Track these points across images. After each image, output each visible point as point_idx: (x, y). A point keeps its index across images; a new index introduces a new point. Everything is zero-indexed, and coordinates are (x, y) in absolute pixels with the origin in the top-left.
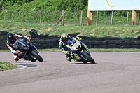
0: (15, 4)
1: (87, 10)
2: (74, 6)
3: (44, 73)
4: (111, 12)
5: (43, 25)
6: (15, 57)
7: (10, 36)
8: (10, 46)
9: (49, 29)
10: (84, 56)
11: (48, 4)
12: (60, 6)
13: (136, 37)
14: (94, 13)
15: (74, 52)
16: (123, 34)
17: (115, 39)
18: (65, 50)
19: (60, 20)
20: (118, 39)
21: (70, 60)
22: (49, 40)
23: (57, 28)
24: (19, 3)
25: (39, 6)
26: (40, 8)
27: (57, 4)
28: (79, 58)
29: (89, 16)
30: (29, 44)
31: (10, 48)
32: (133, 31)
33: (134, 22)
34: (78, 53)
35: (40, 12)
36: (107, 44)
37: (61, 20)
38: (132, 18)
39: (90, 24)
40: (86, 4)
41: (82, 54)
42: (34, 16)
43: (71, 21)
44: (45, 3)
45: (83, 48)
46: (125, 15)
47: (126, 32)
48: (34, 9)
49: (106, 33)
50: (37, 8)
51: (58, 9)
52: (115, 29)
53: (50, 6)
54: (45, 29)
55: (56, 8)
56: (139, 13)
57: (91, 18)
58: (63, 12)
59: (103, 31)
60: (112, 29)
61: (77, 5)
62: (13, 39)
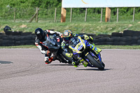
1: (61, 7)
2: (48, 3)
3: (18, 69)
4: (84, 9)
5: (16, 22)
6: (46, 58)
7: (39, 32)
8: (39, 44)
9: (23, 26)
12: (34, 3)
13: (110, 34)
14: (68, 10)
16: (97, 31)
19: (34, 17)
22: (23, 37)
23: (31, 25)
25: (13, 3)
26: (14, 5)
29: (63, 12)
31: (40, 47)
32: (107, 28)
33: (108, 19)
35: (14, 8)
38: (106, 15)
39: (64, 21)
40: (60, 0)
42: (8, 13)
43: (45, 18)
46: (99, 12)
47: (100, 29)
48: (8, 6)
49: (80, 29)
50: (11, 4)
51: (32, 6)
52: (89, 26)
53: (24, 2)
54: (18, 26)
55: (30, 4)
56: (113, 10)
57: (65, 15)
58: (37, 9)
59: (77, 28)
60: (86, 26)
61: (51, 1)
62: (42, 36)
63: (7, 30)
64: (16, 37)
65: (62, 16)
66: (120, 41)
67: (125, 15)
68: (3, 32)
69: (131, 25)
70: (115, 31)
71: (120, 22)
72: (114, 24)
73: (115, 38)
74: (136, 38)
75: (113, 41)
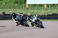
1: (26, 4)
2: (21, 2)
4: (36, 5)
5: (8, 10)
9: (10, 12)
11: (10, 1)
12: (15, 2)
13: (47, 15)
14: (29, 5)
16: (41, 14)
19: (15, 8)
23: (14, 11)
26: (7, 3)
27: (14, 1)
32: (45, 12)
33: (45, 9)
35: (7, 4)
38: (45, 7)
39: (27, 10)
40: (26, 1)
42: (4, 6)
43: (20, 8)
44: (9, 1)
46: (42, 6)
48: (4, 3)
49: (34, 13)
50: (6, 3)
51: (14, 3)
52: (38, 12)
53: (11, 2)
54: (8, 12)
55: (13, 3)
56: (48, 5)
57: (28, 7)
58: (16, 5)
59: (33, 12)
60: (36, 12)
61: (22, 2)
62: (15, 16)
63: (4, 13)
64: (8, 16)
65: (27, 7)
66: (50, 18)
67: (53, 7)
68: (2, 14)
69: (55, 11)
70: (48, 14)
71: (51, 10)
72: (48, 11)
73: (49, 16)
74: (57, 16)
75: (48, 18)
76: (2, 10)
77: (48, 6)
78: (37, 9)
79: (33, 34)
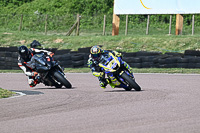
0: (10, 5)
1: (112, 14)
2: (94, 7)
4: (146, 16)
5: (49, 34)
6: (30, 81)
9: (58, 41)
10: (125, 80)
11: (57, 4)
12: (73, 7)
13: (183, 52)
14: (122, 17)
15: (109, 74)
16: (164, 48)
17: (152, 54)
18: (96, 71)
19: (73, 27)
20: (156, 54)
21: (104, 86)
22: (58, 57)
23: (70, 39)
24: (16, 4)
25: (44, 7)
26: (45, 10)
27: (70, 4)
28: (118, 83)
29: (116, 21)
30: (51, 63)
32: (178, 44)
33: (179, 31)
34: (116, 75)
35: (45, 15)
36: (141, 61)
37: (75, 28)
38: (177, 25)
39: (116, 34)
40: (111, 4)
41: (121, 76)
42: (37, 22)
43: (90, 29)
44: (52, 3)
45: (123, 67)
46: (167, 21)
47: (168, 45)
48: (36, 12)
49: (139, 46)
50: (41, 10)
51: (70, 12)
52: (152, 40)
53: (59, 7)
54: (51, 40)
55: (68, 10)
56: (187, 18)
57: (118, 25)
58: (78, 16)
59: (135, 44)
60: (148, 41)
61: (98, 5)
65: (114, 26)
66: (196, 62)
70: (189, 48)
72: (187, 38)
73: (190, 57)
75: (188, 62)
76: (28, 34)
77: (189, 22)
78: (150, 33)
79: (137, 119)
